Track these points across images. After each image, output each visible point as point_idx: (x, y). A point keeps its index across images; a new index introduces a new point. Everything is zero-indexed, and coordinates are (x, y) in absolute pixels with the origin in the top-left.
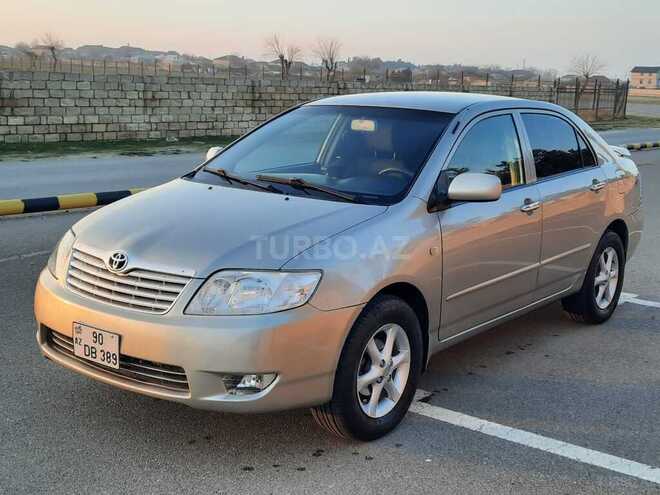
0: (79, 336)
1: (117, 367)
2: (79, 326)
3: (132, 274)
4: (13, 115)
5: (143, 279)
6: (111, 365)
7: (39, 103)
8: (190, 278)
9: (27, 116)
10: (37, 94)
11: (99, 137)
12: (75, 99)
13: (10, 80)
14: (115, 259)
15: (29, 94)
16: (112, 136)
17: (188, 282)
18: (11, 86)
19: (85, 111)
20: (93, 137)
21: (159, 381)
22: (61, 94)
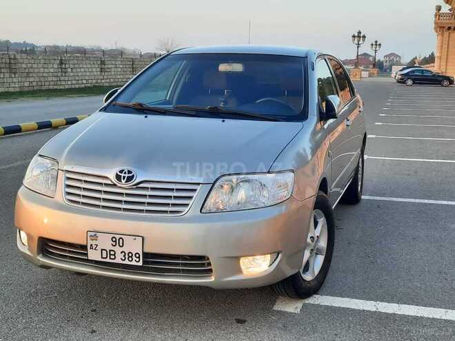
0: (94, 243)
1: (140, 264)
2: (95, 235)
3: (141, 185)
5: (153, 189)
6: (134, 263)
8: (199, 184)
14: (123, 175)
17: (198, 188)
21: (178, 271)
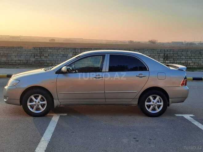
4: (167, 60)
7: (175, 57)
9: (171, 60)
10: (174, 55)
11: (192, 67)
12: (185, 56)
13: (167, 52)
15: (172, 55)
16: (196, 67)
18: (167, 53)
19: (188, 60)
20: (190, 66)
22: (181, 55)
